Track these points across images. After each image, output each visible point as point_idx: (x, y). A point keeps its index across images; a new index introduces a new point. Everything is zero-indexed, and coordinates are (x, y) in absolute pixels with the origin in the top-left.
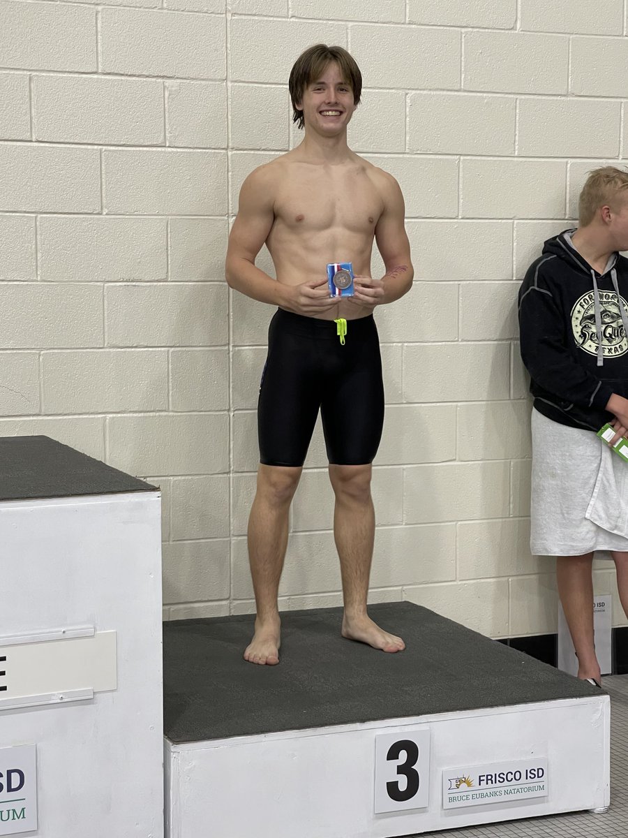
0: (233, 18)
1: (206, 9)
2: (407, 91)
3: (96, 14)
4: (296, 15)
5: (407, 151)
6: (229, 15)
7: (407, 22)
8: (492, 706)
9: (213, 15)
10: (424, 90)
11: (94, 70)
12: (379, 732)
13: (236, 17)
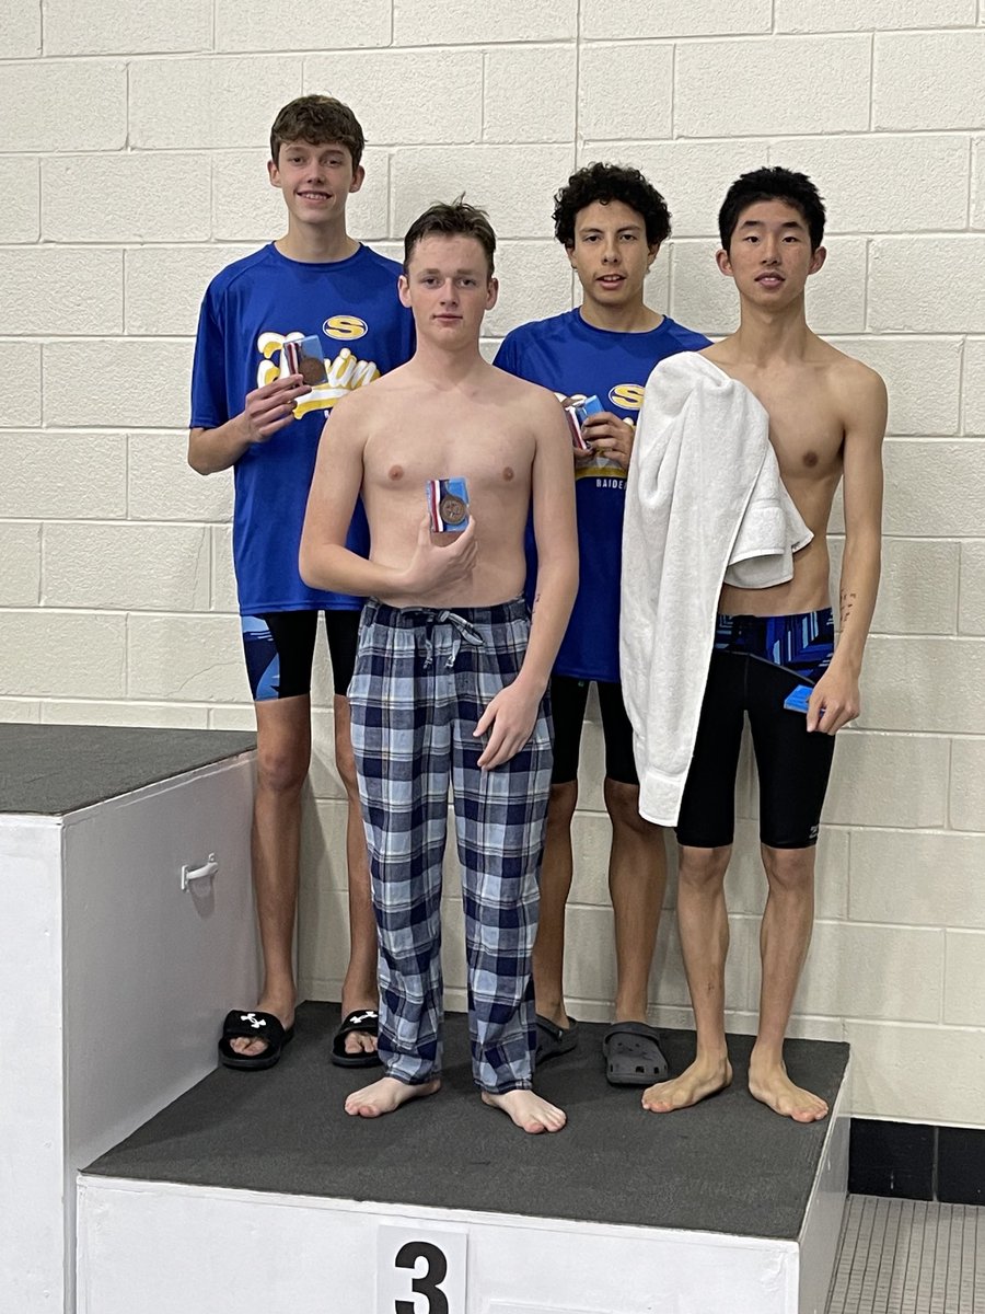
0: (586, 147)
1: (545, 137)
2: (870, 237)
3: (390, 159)
4: (685, 134)
5: (868, 330)
6: (580, 143)
7: (873, 129)
8: (577, 1218)
9: (556, 145)
10: (901, 233)
11: (383, 236)
12: (386, 1221)
13: (592, 145)
